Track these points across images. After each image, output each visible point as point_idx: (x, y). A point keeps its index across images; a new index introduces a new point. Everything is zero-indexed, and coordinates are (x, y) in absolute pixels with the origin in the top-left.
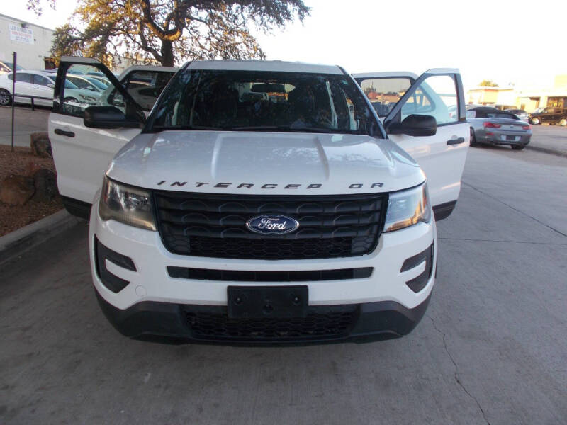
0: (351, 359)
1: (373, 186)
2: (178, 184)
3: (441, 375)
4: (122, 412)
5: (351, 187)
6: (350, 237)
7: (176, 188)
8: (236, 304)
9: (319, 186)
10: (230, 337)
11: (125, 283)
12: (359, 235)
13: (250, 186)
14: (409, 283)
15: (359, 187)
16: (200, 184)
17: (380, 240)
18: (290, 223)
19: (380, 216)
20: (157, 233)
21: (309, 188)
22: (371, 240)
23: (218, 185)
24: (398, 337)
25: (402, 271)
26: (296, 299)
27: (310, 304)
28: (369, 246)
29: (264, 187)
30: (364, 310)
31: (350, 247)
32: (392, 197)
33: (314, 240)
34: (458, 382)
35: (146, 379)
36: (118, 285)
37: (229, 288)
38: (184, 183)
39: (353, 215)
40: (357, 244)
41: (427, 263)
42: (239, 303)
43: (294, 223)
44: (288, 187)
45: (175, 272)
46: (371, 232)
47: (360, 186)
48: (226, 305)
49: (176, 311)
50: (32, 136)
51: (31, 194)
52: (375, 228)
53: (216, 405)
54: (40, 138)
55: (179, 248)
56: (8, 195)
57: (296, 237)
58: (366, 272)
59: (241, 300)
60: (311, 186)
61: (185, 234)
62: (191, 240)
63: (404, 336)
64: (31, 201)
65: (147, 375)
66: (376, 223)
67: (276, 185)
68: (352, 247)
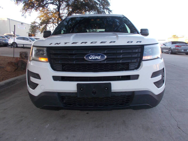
0: (131, 119)
1: (137, 42)
2: (57, 44)
3: (170, 125)
4: (35, 138)
5: (128, 42)
6: (128, 63)
7: (57, 45)
8: (81, 91)
9: (114, 42)
10: (79, 106)
11: (37, 85)
12: (132, 61)
13: (86, 43)
14: (155, 83)
15: (131, 43)
16: (66, 43)
17: (141, 64)
18: (102, 56)
19: (141, 54)
20: (49, 63)
22: (137, 64)
23: (73, 43)
24: (151, 107)
25: (151, 78)
26: (106, 89)
27: (112, 91)
28: (136, 66)
29: (92, 43)
30: (136, 94)
31: (129, 67)
32: (145, 47)
33: (113, 64)
34: (179, 128)
35: (47, 126)
36: (34, 86)
37: (78, 84)
38: (60, 43)
39: (129, 53)
40: (131, 66)
41: (162, 75)
42: (82, 90)
43: (104, 57)
44: (102, 43)
45: (56, 78)
46: (137, 60)
47: (132, 42)
48: (77, 92)
50: (20, 52)
51: (16, 68)
52: (139, 59)
53: (74, 136)
54: (22, 53)
55: (58, 69)
56: (9, 68)
57: (105, 62)
58: (136, 77)
59: (83, 89)
60: (111, 42)
61: (60, 63)
62: (62, 66)
63: (154, 107)
64: (16, 70)
65: (47, 125)
66: (139, 57)
67: (97, 42)
68: (130, 67)
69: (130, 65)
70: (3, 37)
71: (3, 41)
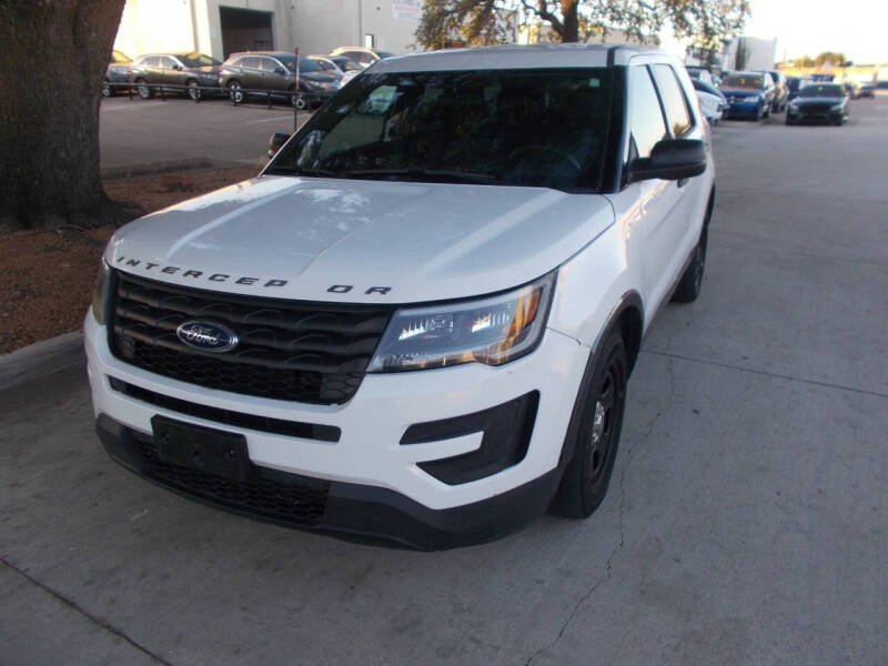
1: (370, 291)
2: (133, 263)
5: (332, 290)
6: (320, 373)
7: (129, 269)
8: (164, 441)
9: (283, 283)
13: (197, 274)
14: (426, 465)
15: (345, 291)
16: (150, 266)
18: (224, 337)
20: (105, 326)
21: (267, 285)
23: (166, 270)
25: (403, 443)
26: (232, 452)
27: (254, 463)
29: (212, 278)
31: (319, 389)
37: (156, 418)
38: (138, 263)
45: (116, 384)
47: (348, 288)
48: (152, 435)
49: (116, 432)
52: (363, 363)
55: (125, 352)
59: (171, 437)
60: (271, 283)
66: (368, 355)
67: (227, 277)
68: (323, 388)
69: (324, 380)
70: (325, 67)
71: (324, 85)
